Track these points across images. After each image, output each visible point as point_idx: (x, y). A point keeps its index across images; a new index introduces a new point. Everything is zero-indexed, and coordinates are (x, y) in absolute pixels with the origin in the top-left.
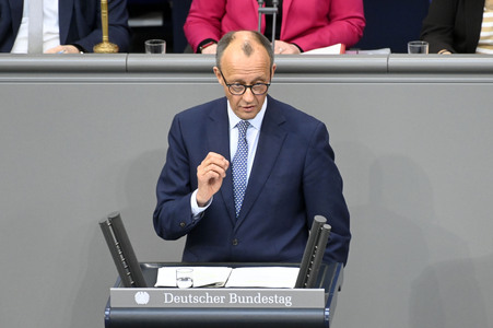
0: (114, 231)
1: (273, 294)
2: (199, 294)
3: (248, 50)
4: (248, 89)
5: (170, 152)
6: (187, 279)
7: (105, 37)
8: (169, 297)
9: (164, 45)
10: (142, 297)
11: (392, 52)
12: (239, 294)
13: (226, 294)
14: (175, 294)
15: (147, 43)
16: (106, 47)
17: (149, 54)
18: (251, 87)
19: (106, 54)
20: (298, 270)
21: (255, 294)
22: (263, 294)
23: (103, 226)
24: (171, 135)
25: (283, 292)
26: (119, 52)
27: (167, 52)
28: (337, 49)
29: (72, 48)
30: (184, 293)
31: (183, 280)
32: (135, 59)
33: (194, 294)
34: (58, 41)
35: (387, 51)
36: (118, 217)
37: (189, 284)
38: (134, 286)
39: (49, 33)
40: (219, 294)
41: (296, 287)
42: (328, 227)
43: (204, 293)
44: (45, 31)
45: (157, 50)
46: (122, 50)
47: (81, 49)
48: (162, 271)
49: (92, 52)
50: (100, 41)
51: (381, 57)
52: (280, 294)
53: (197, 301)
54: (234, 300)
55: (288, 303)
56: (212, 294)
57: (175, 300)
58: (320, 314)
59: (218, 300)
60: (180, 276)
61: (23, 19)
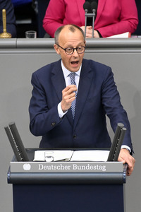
1: (96, 164)
2: (57, 165)
4: (75, 51)
6: (50, 157)
7: (5, 30)
8: (41, 166)
9: (35, 34)
12: (78, 164)
13: (71, 165)
14: (44, 165)
15: (27, 33)
16: (5, 35)
17: (28, 38)
18: (76, 49)
19: (5, 39)
21: (86, 165)
22: (91, 164)
23: (6, 129)
25: (101, 163)
27: (37, 37)
28: (126, 35)
30: (49, 164)
31: (48, 157)
32: (20, 41)
33: (54, 165)
36: (14, 124)
37: (51, 159)
38: (23, 161)
40: (68, 165)
41: (108, 161)
42: (125, 129)
43: (59, 164)
45: (32, 37)
48: (36, 153)
50: (2, 32)
52: (99, 165)
53: (56, 168)
54: (75, 168)
55: (104, 169)
56: (64, 165)
57: (44, 168)
58: (121, 175)
59: (66, 168)
60: (47, 155)
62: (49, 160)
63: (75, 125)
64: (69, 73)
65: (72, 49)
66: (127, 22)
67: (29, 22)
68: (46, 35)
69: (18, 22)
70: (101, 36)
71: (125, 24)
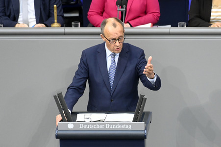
0: (59, 99)
1: (123, 124)
2: (94, 124)
3: (115, 25)
6: (89, 118)
7: (56, 21)
8: (82, 126)
9: (79, 24)
11: (172, 26)
12: (110, 124)
13: (105, 124)
14: (84, 124)
15: (73, 23)
16: (56, 25)
17: (73, 27)
18: (118, 40)
19: (56, 27)
20: (133, 115)
21: (116, 124)
22: (119, 124)
23: (55, 97)
25: (128, 123)
26: (61, 27)
27: (81, 26)
28: (149, 25)
30: (88, 124)
31: (87, 119)
32: (68, 30)
33: (91, 125)
35: (170, 26)
36: (61, 93)
37: (90, 120)
38: (68, 121)
39: (31, 18)
40: (102, 124)
41: (133, 121)
42: (146, 97)
43: (96, 124)
44: (29, 17)
45: (76, 26)
48: (78, 115)
51: (167, 28)
52: (126, 124)
53: (93, 127)
54: (108, 127)
55: (130, 128)
56: (99, 124)
57: (84, 127)
58: (143, 132)
59: (101, 127)
60: (86, 117)
61: (20, 14)
62: (88, 121)
65: (115, 39)
66: (151, 15)
67: (77, 15)
69: (66, 15)
70: (131, 26)
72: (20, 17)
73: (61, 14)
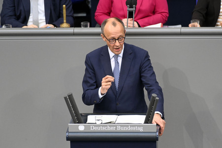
0: (70, 100)
1: (135, 126)
2: (105, 126)
3: (114, 24)
4: (117, 41)
5: (86, 70)
6: (100, 120)
7: (65, 21)
8: (92, 128)
9: (89, 24)
10: (81, 127)
11: (182, 26)
12: (121, 126)
13: (116, 126)
14: (95, 126)
15: (82, 23)
16: (65, 25)
17: (83, 28)
18: (118, 39)
19: (65, 28)
20: (145, 116)
21: (127, 126)
22: (131, 126)
23: (65, 98)
24: (86, 62)
25: (139, 125)
26: (70, 27)
27: (90, 27)
28: (159, 25)
29: (51, 26)
30: (99, 126)
31: (98, 120)
32: (77, 30)
33: (103, 126)
34: (45, 23)
35: (180, 26)
36: (72, 94)
37: (100, 122)
38: (78, 123)
39: (41, 19)
40: (113, 126)
41: (144, 123)
42: (157, 98)
43: (107, 126)
44: (39, 19)
45: (86, 26)
46: (71, 26)
47: (55, 26)
48: (89, 117)
49: (59, 27)
50: (63, 23)
51: (178, 28)
52: (138, 126)
53: (104, 129)
54: (119, 129)
55: (141, 129)
56: (110, 126)
57: (95, 129)
58: (155, 134)
59: (112, 129)
60: (97, 119)
61: (31, 14)
62: (98, 123)
63: (118, 95)
64: (113, 54)
66: (160, 15)
67: (85, 15)
68: (97, 25)
69: (76, 15)
70: (139, 26)
71: (158, 16)
72: (30, 17)
73: (71, 14)
